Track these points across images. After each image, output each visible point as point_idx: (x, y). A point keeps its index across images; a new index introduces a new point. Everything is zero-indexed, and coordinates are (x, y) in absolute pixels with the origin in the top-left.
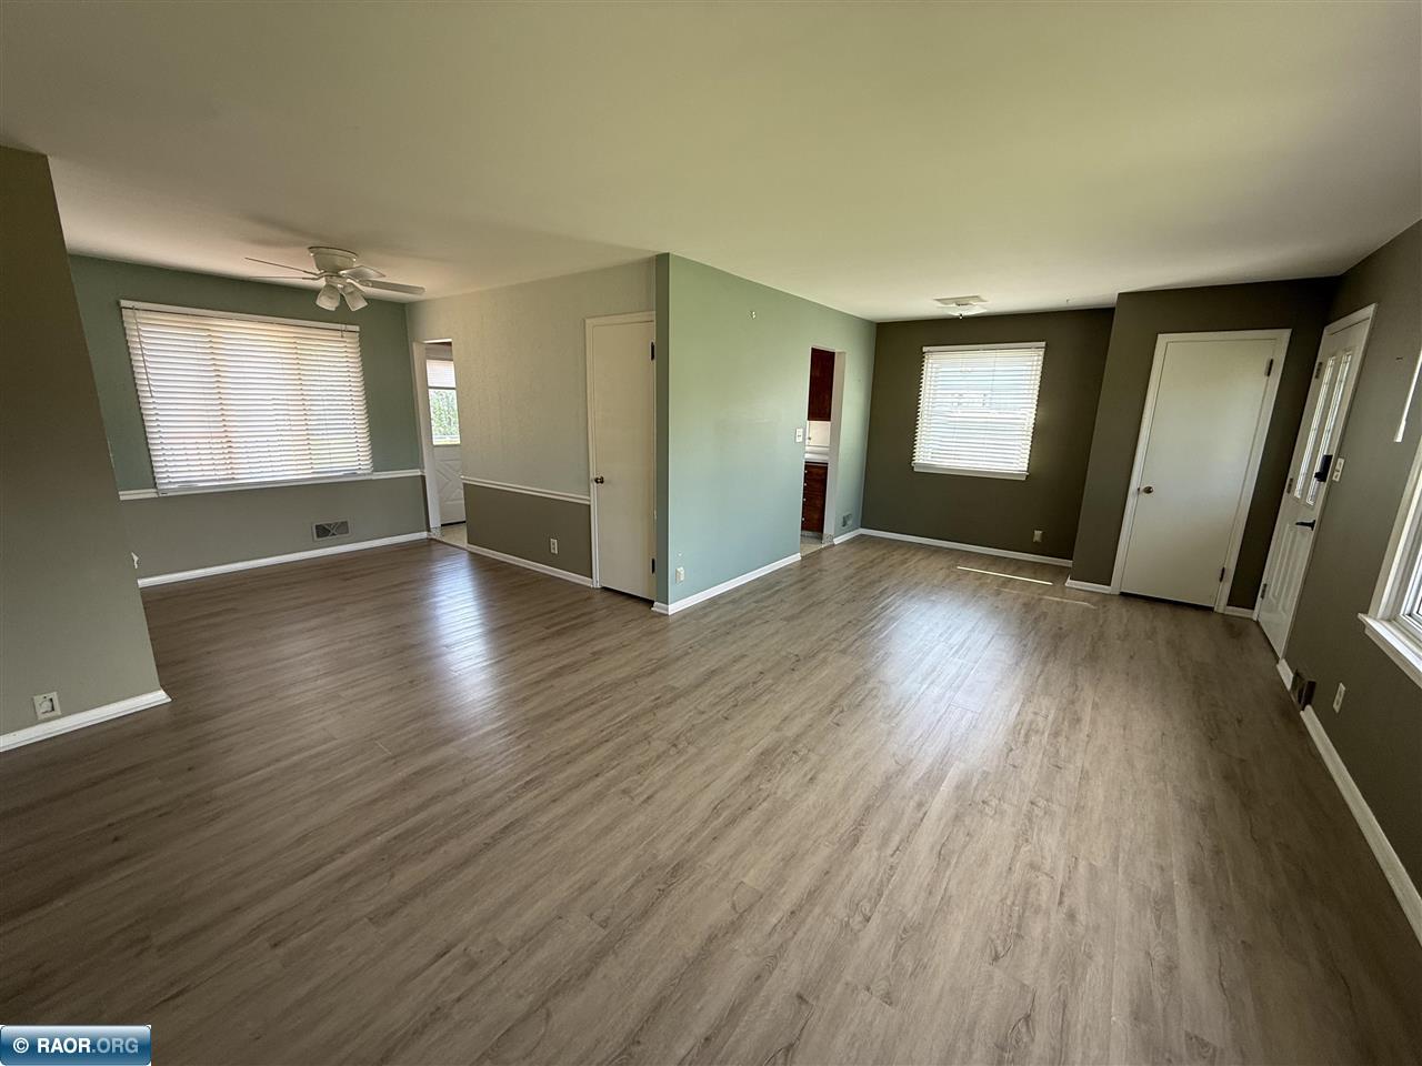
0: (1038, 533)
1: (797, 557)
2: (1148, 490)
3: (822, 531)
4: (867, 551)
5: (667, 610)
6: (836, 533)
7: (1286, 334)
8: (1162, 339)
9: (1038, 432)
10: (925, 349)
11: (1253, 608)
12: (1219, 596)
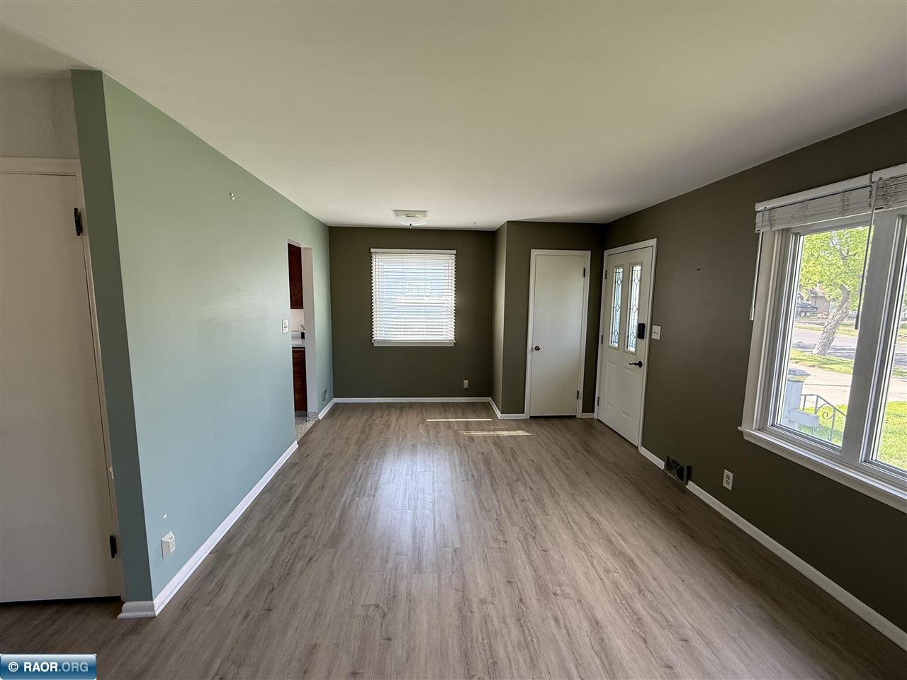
0: (466, 382)
1: (295, 446)
2: (537, 349)
3: (306, 410)
4: (352, 420)
5: (152, 608)
6: (318, 407)
7: (589, 253)
8: (534, 252)
9: (458, 312)
10: (372, 250)
11: (593, 411)
12: (577, 408)
